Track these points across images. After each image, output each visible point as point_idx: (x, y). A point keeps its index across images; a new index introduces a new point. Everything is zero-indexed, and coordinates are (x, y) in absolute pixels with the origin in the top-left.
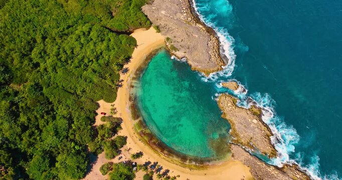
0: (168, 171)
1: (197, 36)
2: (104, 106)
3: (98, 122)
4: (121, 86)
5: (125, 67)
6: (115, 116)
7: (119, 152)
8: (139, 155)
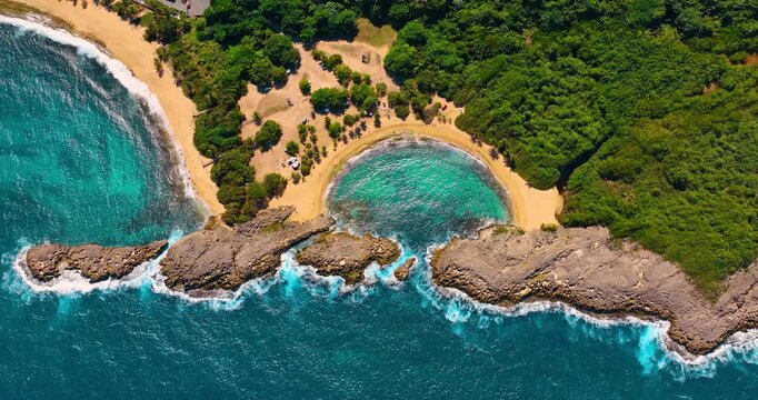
0: (346, 142)
1: (504, 271)
2: (453, 112)
3: (436, 99)
4: (474, 140)
5: (501, 156)
6: (436, 118)
7: (391, 105)
8: (378, 124)
